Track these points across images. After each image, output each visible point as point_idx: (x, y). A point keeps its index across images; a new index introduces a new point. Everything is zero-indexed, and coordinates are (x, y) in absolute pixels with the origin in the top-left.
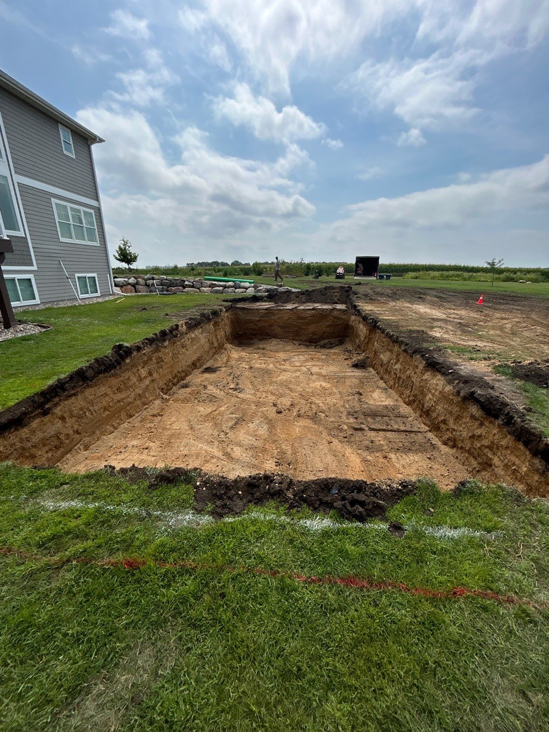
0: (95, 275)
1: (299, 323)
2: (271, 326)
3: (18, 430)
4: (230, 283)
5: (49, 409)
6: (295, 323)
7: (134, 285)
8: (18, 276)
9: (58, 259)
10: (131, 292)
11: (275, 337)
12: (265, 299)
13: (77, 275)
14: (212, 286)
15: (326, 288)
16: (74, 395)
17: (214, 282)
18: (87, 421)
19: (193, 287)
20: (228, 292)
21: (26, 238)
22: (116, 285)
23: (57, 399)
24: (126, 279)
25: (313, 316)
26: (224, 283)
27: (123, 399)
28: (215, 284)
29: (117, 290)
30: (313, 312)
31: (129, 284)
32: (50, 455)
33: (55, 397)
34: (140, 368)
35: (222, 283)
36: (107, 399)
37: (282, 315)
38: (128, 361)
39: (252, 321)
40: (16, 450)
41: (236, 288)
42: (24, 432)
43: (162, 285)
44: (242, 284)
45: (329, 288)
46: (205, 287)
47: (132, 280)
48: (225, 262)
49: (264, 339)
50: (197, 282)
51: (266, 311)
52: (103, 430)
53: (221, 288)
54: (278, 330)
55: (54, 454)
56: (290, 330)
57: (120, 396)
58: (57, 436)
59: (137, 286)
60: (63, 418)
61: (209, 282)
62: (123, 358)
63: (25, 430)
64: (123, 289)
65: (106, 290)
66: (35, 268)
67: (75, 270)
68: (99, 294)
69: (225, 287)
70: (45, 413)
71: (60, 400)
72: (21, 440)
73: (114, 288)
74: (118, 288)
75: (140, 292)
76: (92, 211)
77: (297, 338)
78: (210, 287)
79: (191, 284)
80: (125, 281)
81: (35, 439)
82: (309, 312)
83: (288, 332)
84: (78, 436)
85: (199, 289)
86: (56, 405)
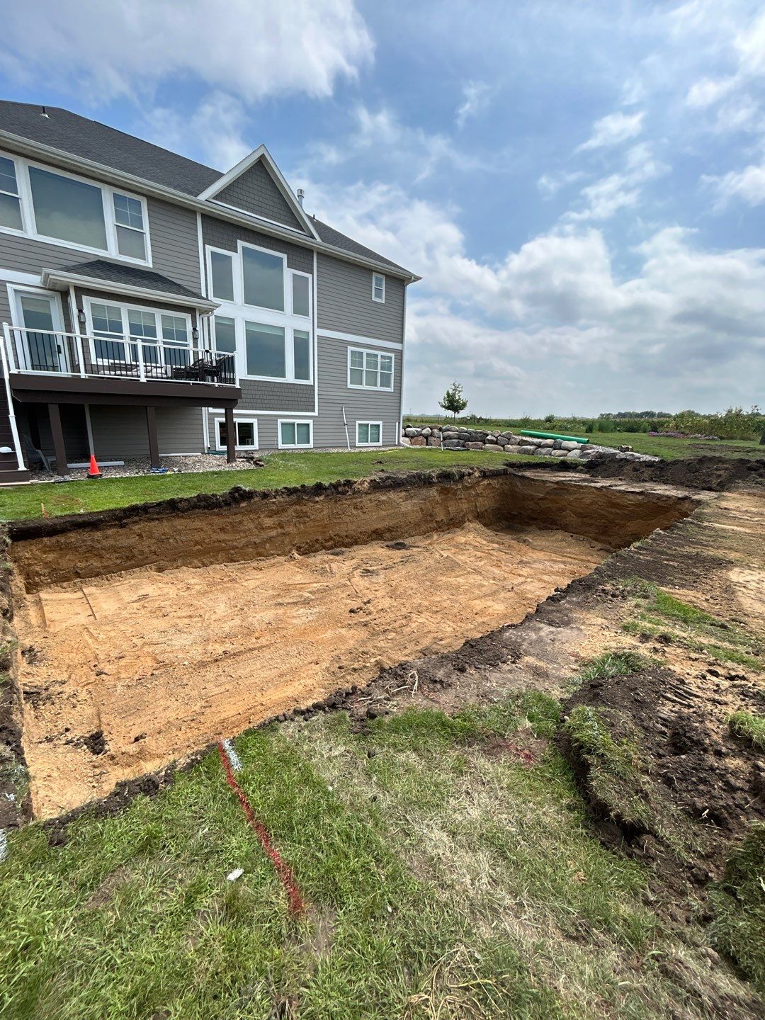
0: (380, 423)
1: (611, 513)
2: (562, 510)
3: (93, 532)
4: (549, 441)
5: (126, 524)
6: (603, 512)
7: (426, 437)
8: (297, 421)
9: (341, 405)
10: (421, 444)
11: (565, 528)
12: (580, 467)
13: (358, 422)
14: (521, 443)
15: (702, 461)
16: (158, 519)
17: (524, 438)
18: (169, 547)
19: (496, 443)
20: (541, 454)
21: (314, 386)
22: (406, 436)
23: (137, 518)
24: (419, 430)
25: (638, 505)
26: (540, 440)
27: (224, 541)
28: (526, 441)
29: (405, 442)
30: (640, 498)
31: (421, 435)
32: (119, 561)
33: (136, 516)
34: (262, 516)
35: (536, 440)
36: (202, 534)
37: (583, 496)
38: (243, 505)
39: (531, 498)
40: (86, 545)
41: (555, 449)
42: (98, 535)
43: (459, 438)
44: (565, 444)
45: (712, 459)
46: (512, 445)
47: (427, 431)
48: (665, 411)
49: (546, 528)
50: (503, 436)
51: (556, 486)
52: (188, 561)
53: (532, 447)
54: (571, 519)
55: (123, 563)
56: (592, 521)
57: (222, 536)
58: (130, 548)
59: (429, 439)
60: (140, 536)
61: (519, 438)
62: (237, 501)
63: (99, 534)
64: (413, 441)
65: (391, 440)
66: (316, 414)
67: (357, 417)
68: (380, 444)
69: (539, 446)
70: (122, 526)
71: (140, 520)
72: (93, 540)
73: (401, 439)
74: (407, 439)
75: (431, 445)
76: (392, 355)
77: (604, 538)
78: (519, 444)
79: (495, 439)
80: (417, 431)
81: (106, 543)
82: (631, 497)
83: (591, 525)
84: (155, 557)
85: (503, 446)
86: (135, 522)
